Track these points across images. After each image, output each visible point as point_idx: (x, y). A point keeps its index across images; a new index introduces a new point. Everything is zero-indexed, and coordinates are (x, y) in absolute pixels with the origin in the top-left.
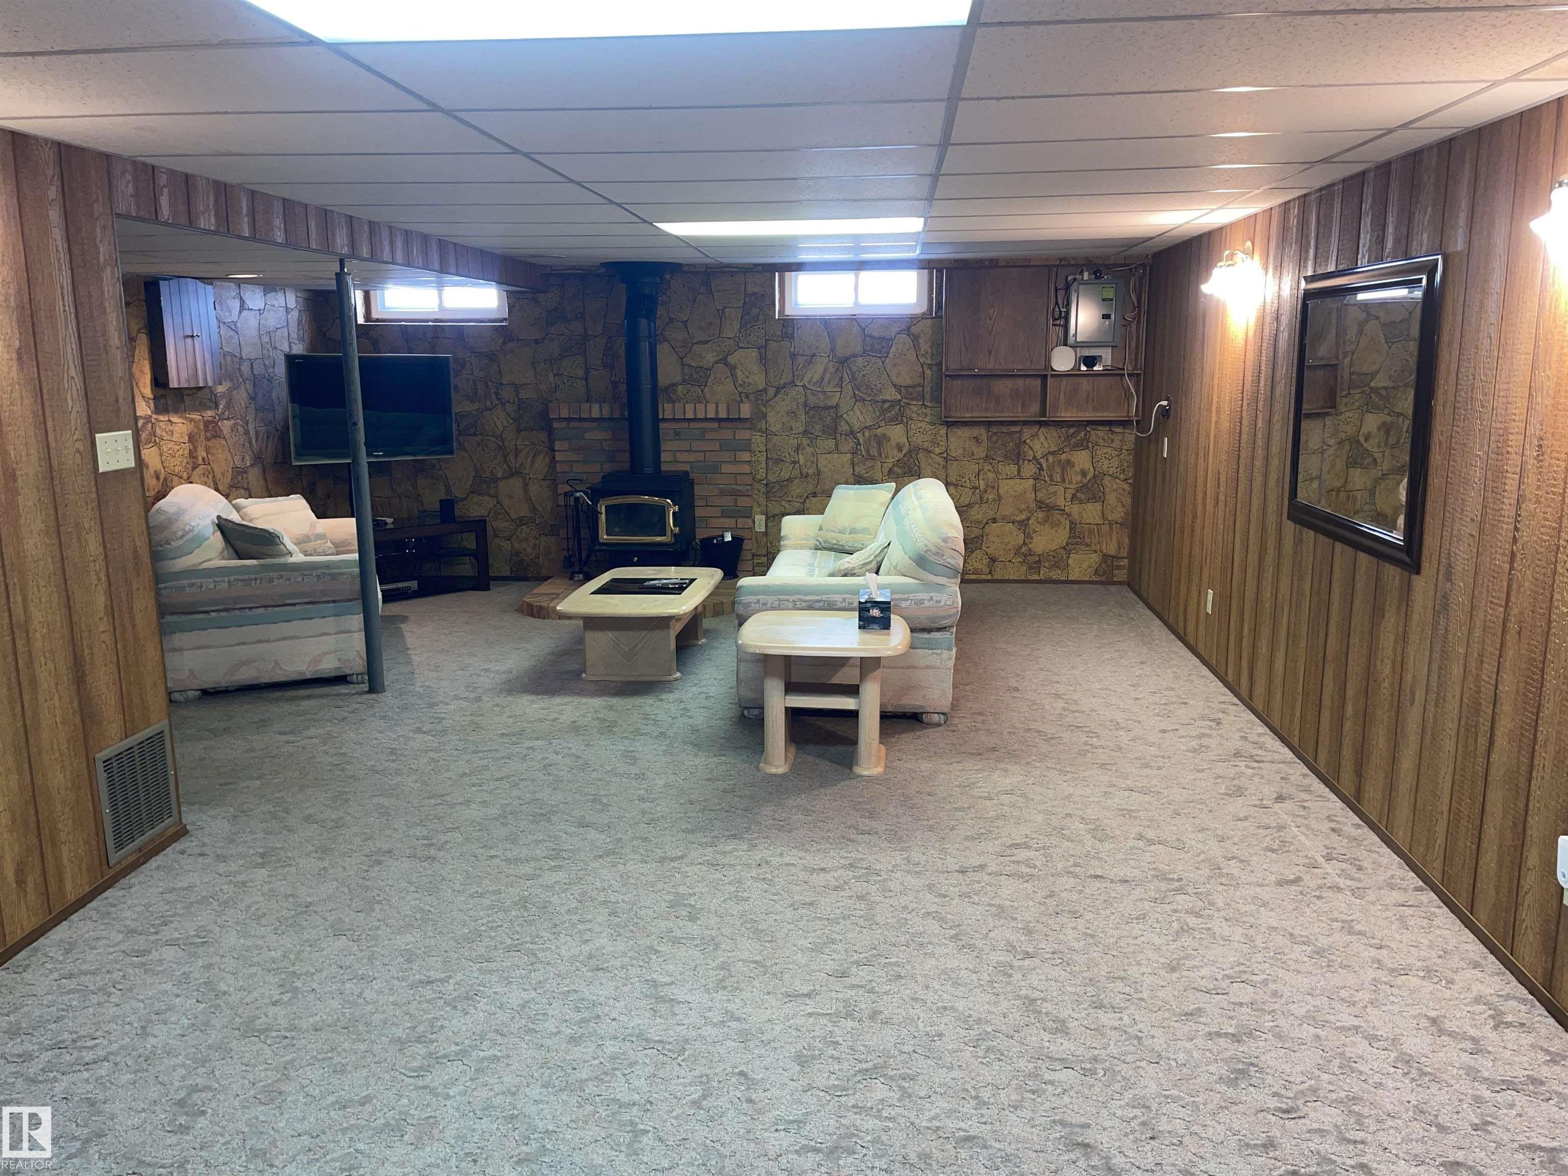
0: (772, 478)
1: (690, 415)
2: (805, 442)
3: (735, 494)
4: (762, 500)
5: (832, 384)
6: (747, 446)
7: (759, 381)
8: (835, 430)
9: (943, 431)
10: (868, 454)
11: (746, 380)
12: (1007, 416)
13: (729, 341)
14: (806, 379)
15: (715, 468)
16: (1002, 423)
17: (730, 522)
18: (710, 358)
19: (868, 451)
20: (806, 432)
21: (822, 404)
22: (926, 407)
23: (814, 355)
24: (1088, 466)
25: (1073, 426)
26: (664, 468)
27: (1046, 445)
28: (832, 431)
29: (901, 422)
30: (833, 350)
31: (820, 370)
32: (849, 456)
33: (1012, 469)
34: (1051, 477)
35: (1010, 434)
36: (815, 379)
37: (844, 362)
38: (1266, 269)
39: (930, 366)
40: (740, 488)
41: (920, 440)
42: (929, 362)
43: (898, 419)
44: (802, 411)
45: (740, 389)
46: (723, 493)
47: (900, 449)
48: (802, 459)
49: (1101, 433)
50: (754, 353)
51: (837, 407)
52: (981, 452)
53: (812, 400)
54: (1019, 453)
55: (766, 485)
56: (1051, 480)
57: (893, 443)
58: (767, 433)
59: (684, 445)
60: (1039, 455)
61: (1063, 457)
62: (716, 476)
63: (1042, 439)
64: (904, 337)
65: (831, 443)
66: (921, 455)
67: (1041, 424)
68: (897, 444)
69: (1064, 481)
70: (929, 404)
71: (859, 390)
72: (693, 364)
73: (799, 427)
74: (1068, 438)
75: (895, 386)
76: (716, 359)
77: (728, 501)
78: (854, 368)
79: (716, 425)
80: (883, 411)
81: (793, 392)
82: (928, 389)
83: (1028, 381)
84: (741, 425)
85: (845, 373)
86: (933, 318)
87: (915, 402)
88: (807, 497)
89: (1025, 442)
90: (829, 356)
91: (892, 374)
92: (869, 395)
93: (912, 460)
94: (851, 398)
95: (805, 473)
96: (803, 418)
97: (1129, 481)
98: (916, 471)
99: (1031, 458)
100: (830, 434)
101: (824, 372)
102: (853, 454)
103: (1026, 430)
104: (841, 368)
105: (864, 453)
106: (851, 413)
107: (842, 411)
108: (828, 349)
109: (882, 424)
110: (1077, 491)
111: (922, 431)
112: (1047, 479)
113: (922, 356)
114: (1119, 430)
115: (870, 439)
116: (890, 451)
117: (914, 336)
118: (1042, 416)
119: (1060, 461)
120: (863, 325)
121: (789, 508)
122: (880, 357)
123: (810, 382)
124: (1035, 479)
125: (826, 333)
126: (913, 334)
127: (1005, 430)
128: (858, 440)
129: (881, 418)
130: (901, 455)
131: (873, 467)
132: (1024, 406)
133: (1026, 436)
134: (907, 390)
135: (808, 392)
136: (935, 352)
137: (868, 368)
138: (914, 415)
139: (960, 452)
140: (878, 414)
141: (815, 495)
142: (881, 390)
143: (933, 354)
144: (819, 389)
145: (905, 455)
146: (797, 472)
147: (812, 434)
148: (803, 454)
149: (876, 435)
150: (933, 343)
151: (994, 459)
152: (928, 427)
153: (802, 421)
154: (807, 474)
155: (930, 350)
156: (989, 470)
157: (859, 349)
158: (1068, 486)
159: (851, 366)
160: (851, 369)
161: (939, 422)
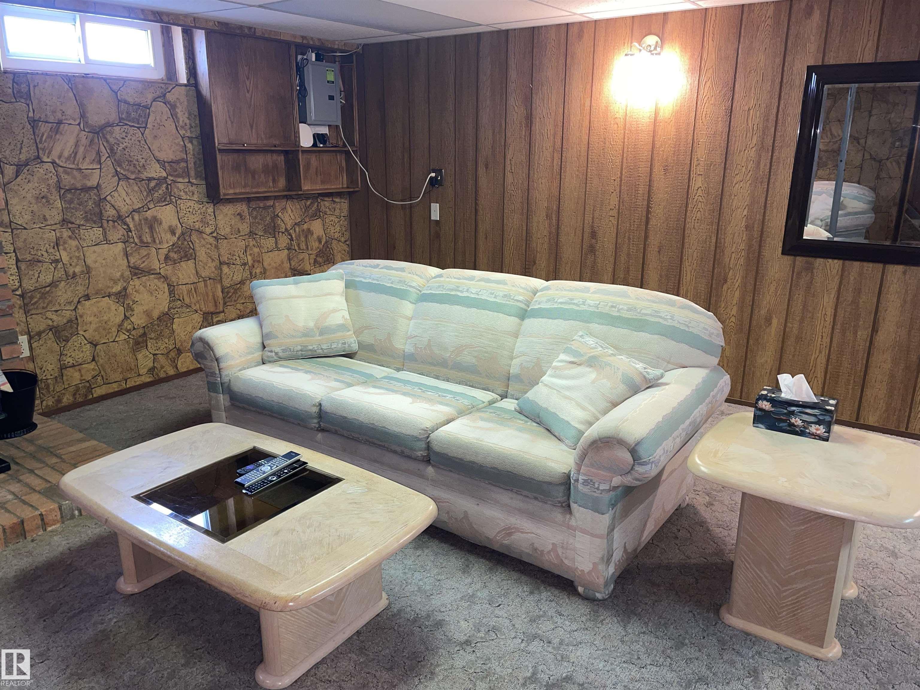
0: (29, 285)
2: (66, 233)
4: (19, 316)
5: (87, 160)
8: (101, 216)
9: (211, 209)
10: (141, 241)
12: (261, 191)
14: (55, 153)
16: (258, 199)
19: (140, 237)
20: (64, 222)
21: (79, 186)
22: (192, 184)
23: (60, 122)
24: (321, 233)
25: (310, 198)
27: (292, 217)
28: (97, 218)
29: (171, 202)
30: (83, 116)
31: (72, 142)
32: (121, 245)
33: (270, 242)
34: (298, 245)
35: (265, 208)
36: (66, 154)
39: (191, 139)
41: (192, 220)
42: (188, 134)
43: (167, 199)
44: (54, 196)
47: (173, 233)
48: (65, 258)
49: (326, 204)
51: (98, 187)
52: (245, 228)
53: (67, 180)
54: (274, 226)
55: (22, 296)
56: (299, 248)
57: (165, 225)
58: (11, 226)
60: (289, 227)
61: (305, 226)
63: (289, 211)
64: (159, 106)
65: (98, 232)
66: (194, 237)
67: (288, 198)
68: (170, 227)
69: (307, 248)
70: (194, 181)
71: (120, 165)
73: (55, 215)
74: (307, 208)
75: (158, 160)
78: (112, 140)
80: (150, 191)
81: (39, 172)
82: (191, 165)
83: (275, 157)
85: (102, 146)
86: (185, 85)
87: (180, 180)
88: (79, 302)
89: (277, 215)
90: (79, 124)
91: (154, 147)
92: (133, 173)
93: (186, 243)
94: (113, 176)
95: (71, 272)
96: (58, 204)
97: (347, 243)
98: (191, 255)
99: (284, 230)
100: (95, 222)
101: (77, 145)
102: (124, 243)
103: (277, 204)
104: (96, 140)
105: (136, 240)
106: (116, 194)
107: (105, 192)
108: (77, 116)
109: (151, 206)
110: (317, 256)
111: (191, 210)
112: (296, 248)
113: (182, 127)
114: (337, 200)
115: (140, 224)
116: (163, 235)
117: (170, 105)
118: (289, 190)
119: (303, 230)
120: (115, 88)
121: (58, 320)
122: (138, 128)
123: (60, 157)
124: (288, 249)
125: (71, 94)
126: (169, 103)
127: (261, 205)
128: (128, 226)
129: (149, 199)
130: (176, 239)
131: (148, 255)
132: (274, 181)
133: (278, 210)
134: (171, 166)
135: (60, 170)
136: (193, 125)
137: (126, 140)
138: (182, 193)
139: (228, 230)
140: (145, 194)
141: (87, 297)
142: (144, 166)
143: (191, 127)
144: (73, 166)
145: (178, 239)
146: (60, 273)
147: (73, 223)
148: (65, 249)
149: (146, 219)
150: (190, 114)
151: (256, 234)
152: (197, 206)
153: (58, 208)
154: (74, 273)
155: (188, 122)
156: (254, 246)
157: (113, 117)
158: (311, 252)
159: (108, 137)
160: (107, 141)
161: (205, 200)
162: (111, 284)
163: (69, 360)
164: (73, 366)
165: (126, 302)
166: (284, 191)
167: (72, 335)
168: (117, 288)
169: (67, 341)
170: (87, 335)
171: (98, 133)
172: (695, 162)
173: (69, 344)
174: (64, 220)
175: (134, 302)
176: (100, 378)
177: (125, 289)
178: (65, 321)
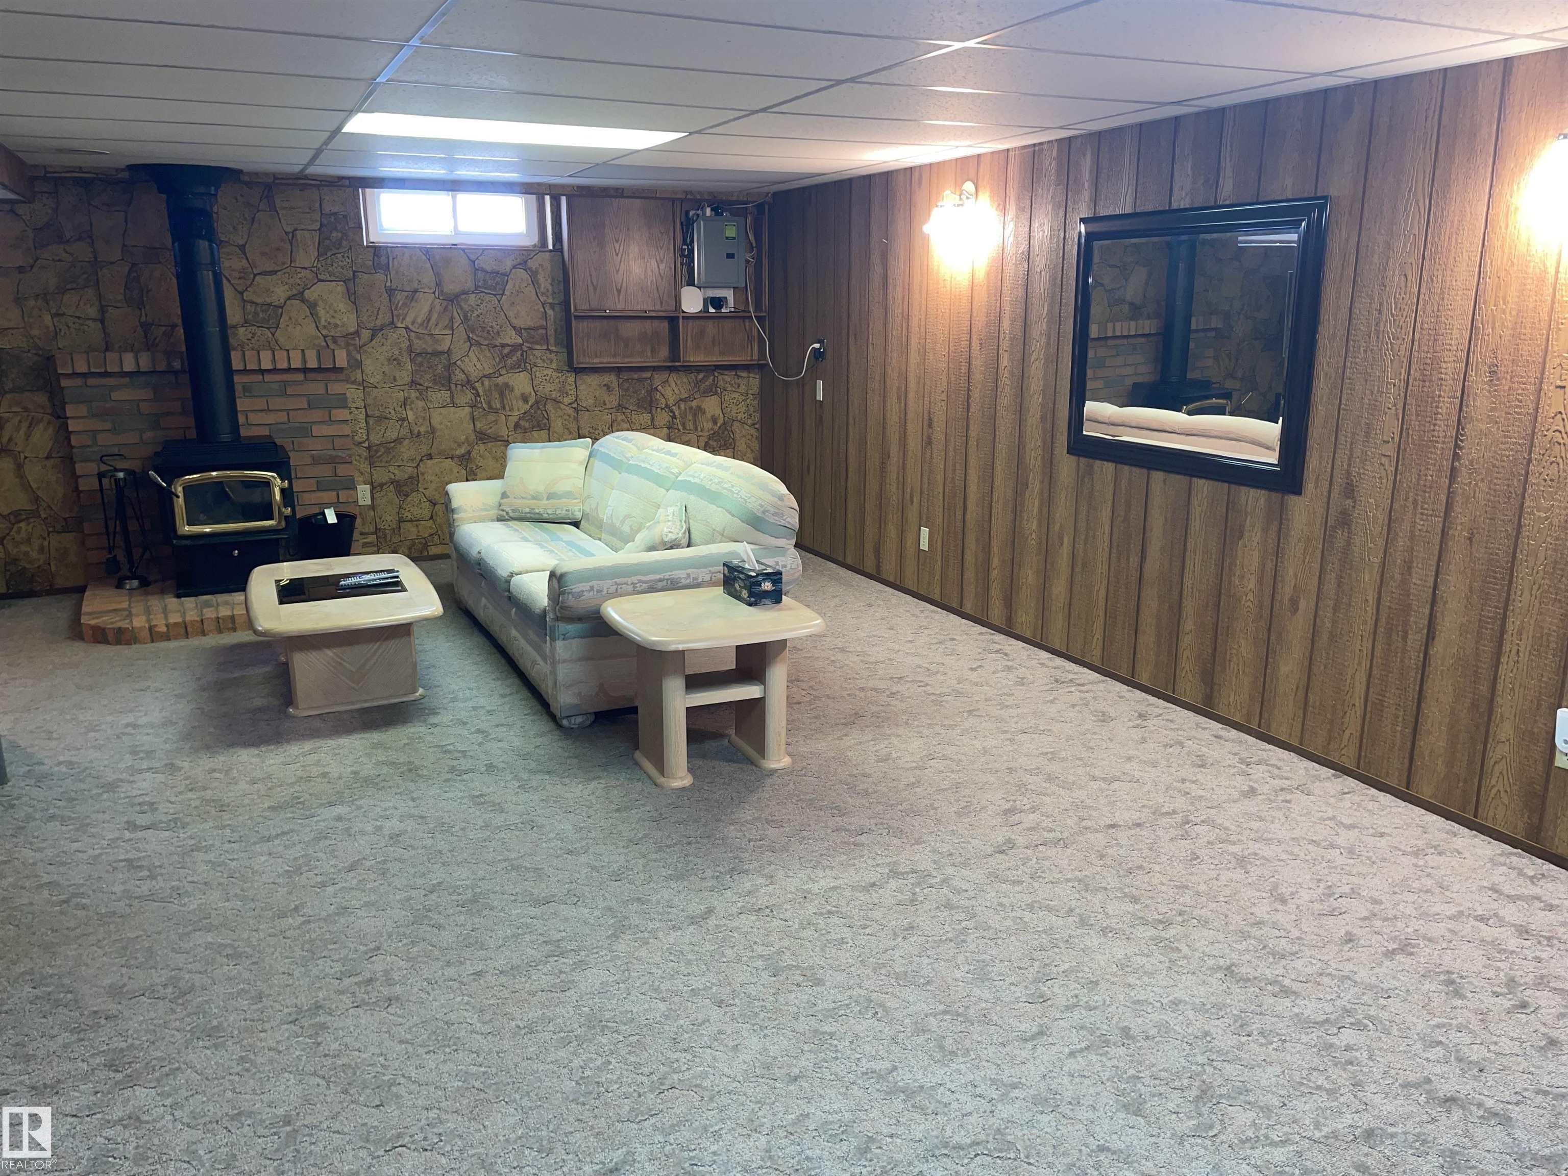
0: (375, 439)
1: (266, 365)
2: (414, 394)
3: (333, 461)
4: (365, 466)
5: (440, 326)
6: (342, 402)
7: (349, 322)
8: (449, 380)
9: (571, 378)
10: (490, 407)
11: (332, 321)
12: (636, 361)
13: (305, 273)
14: (409, 320)
15: (305, 431)
16: (632, 369)
17: (330, 496)
18: (280, 293)
19: (489, 403)
20: (413, 383)
21: (430, 350)
22: (551, 352)
23: (416, 291)
24: (718, 412)
25: (701, 371)
26: (244, 432)
27: (677, 391)
28: (446, 381)
29: (525, 369)
30: (438, 285)
31: (426, 309)
32: (468, 410)
33: (644, 418)
34: (684, 425)
35: (640, 380)
36: (419, 320)
37: (452, 300)
38: (1004, 211)
39: (552, 306)
40: (340, 453)
41: (547, 389)
42: (550, 300)
43: (521, 365)
44: (406, 360)
45: (325, 332)
46: (316, 461)
47: (525, 399)
48: (411, 417)
49: (727, 378)
50: (340, 288)
51: (449, 352)
52: (612, 400)
53: (419, 345)
54: (651, 401)
55: (369, 448)
56: (684, 428)
57: (517, 392)
58: (364, 385)
59: (260, 404)
60: (671, 402)
61: (694, 404)
62: (305, 440)
63: (673, 384)
64: (521, 273)
65: (446, 395)
66: (550, 406)
67: (671, 369)
68: (523, 394)
69: (696, 429)
70: (554, 348)
71: (473, 332)
72: (259, 301)
73: (404, 376)
74: (698, 383)
75: (514, 328)
76: (289, 293)
77: (324, 471)
78: (466, 307)
79: (300, 377)
80: (504, 357)
81: (393, 336)
82: (551, 332)
83: (656, 323)
84: (333, 376)
85: (455, 313)
86: (551, 251)
87: (538, 347)
88: (421, 460)
89: (656, 388)
90: (434, 293)
91: (511, 314)
92: (486, 339)
93: (539, 412)
94: (465, 342)
95: (416, 432)
96: (408, 366)
97: (757, 426)
98: (545, 425)
99: (663, 406)
100: (443, 385)
101: (430, 311)
102: (472, 407)
103: (656, 376)
104: (450, 307)
105: (484, 405)
106: (467, 359)
107: (455, 357)
108: (433, 284)
109: (503, 372)
110: (709, 439)
111: (548, 378)
112: (680, 427)
113: (543, 294)
114: (744, 374)
115: (490, 390)
116: (514, 402)
117: (531, 271)
118: (673, 361)
119: (691, 408)
120: (473, 257)
121: (399, 475)
122: (495, 295)
123: (413, 323)
124: (668, 428)
125: (428, 265)
126: (530, 269)
127: (636, 376)
128: (477, 391)
129: (501, 365)
130: (528, 407)
131: (496, 422)
132: (653, 351)
133: (657, 383)
134: (529, 333)
135: (412, 334)
136: (556, 291)
137: (482, 307)
138: (539, 361)
139: (591, 401)
140: (498, 360)
141: (430, 457)
142: (498, 332)
143: (554, 293)
144: (426, 332)
145: (532, 406)
146: (405, 432)
147: (421, 385)
148: (411, 409)
149: (497, 385)
150: (553, 279)
151: (626, 408)
152: (555, 374)
153: (407, 370)
154: (419, 432)
155: (550, 288)
156: (623, 420)
157: (470, 285)
158: (700, 434)
159: (462, 304)
160: (461, 309)
161: (566, 368)
162: (455, 446)
163: (407, 515)
164: (411, 521)
165: (470, 466)
166: (664, 361)
167: (413, 491)
168: (462, 451)
169: (407, 496)
170: (427, 493)
171: (452, 301)
172: (1002, 336)
173: (409, 499)
174: (412, 381)
175: (478, 467)
176: (436, 537)
177: (469, 453)
178: (406, 476)
